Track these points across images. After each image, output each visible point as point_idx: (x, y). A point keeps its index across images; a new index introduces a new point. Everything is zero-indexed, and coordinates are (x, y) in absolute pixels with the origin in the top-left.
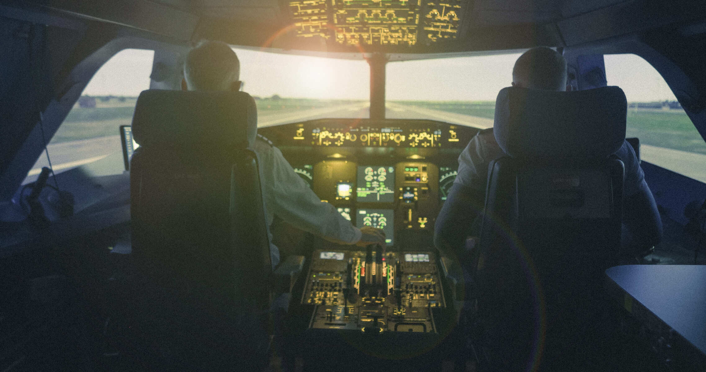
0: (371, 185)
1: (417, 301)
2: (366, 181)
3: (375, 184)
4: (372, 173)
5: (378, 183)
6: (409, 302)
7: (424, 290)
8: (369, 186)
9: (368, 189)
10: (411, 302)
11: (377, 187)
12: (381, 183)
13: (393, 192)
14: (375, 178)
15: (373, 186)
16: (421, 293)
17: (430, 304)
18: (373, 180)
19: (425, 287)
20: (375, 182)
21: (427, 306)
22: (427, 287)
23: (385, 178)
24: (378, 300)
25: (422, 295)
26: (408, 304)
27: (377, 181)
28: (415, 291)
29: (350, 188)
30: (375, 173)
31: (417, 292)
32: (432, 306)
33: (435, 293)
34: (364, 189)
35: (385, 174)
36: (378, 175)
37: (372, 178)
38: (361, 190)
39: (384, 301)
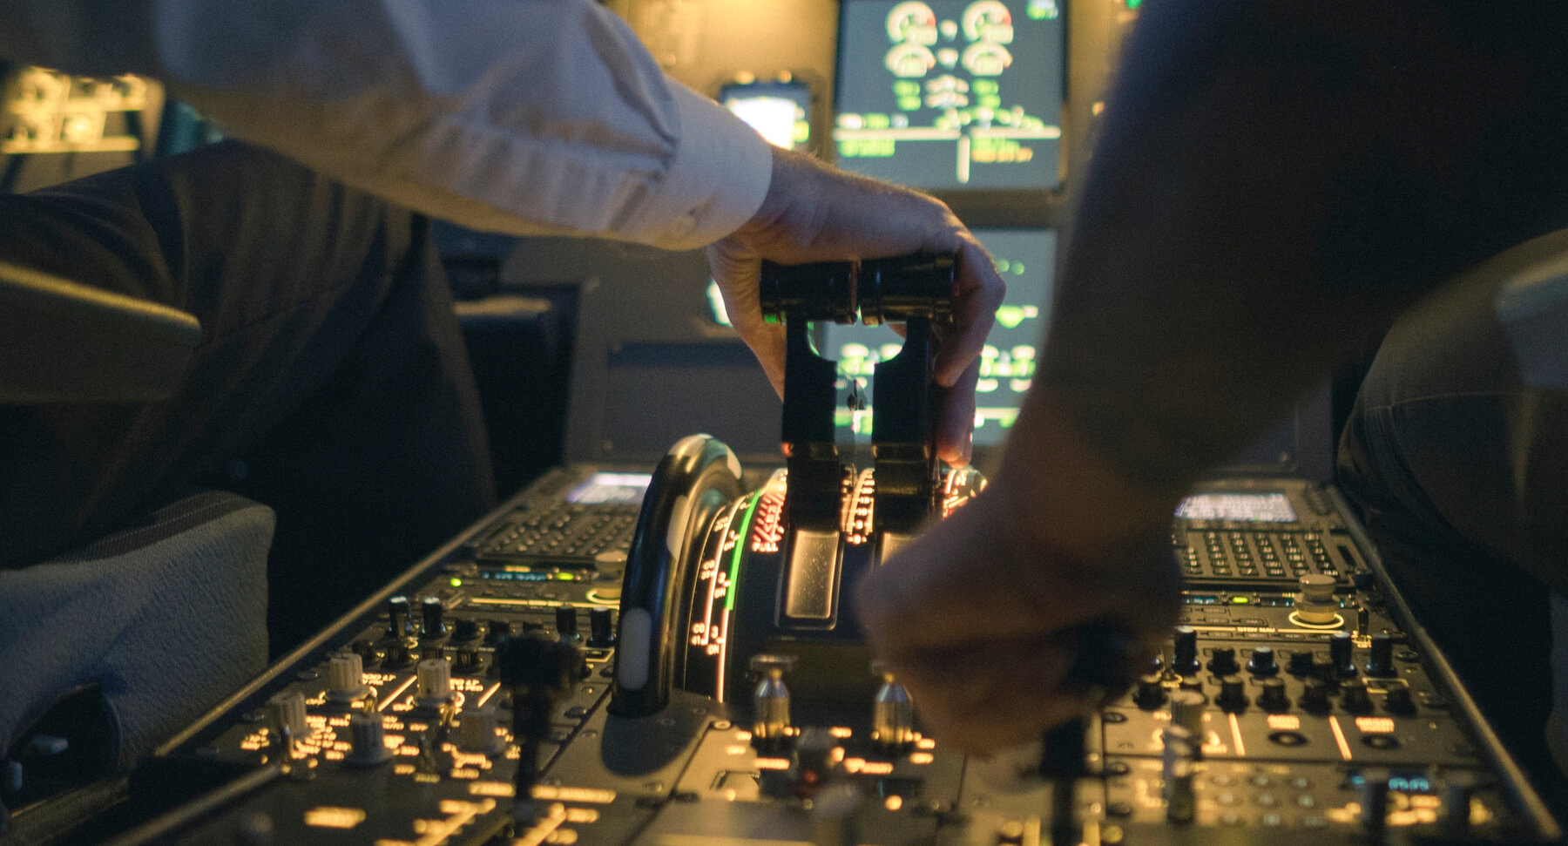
0: (923, 94)
1: (1240, 769)
2: (891, 78)
3: (946, 91)
4: (932, 37)
5: (963, 86)
6: (1166, 774)
7: (1294, 688)
8: (911, 102)
9: (901, 121)
10: (1181, 769)
11: (959, 109)
12: (982, 88)
13: (1053, 133)
14: (949, 57)
15: (935, 102)
16: (1275, 702)
17: (1379, 802)
18: (937, 71)
19: (1301, 665)
20: (948, 82)
21: (1348, 814)
22: (1322, 658)
23: (1006, 59)
24: (876, 751)
25: (1285, 722)
26: (1151, 793)
27: (960, 72)
28: (1213, 690)
29: (797, 121)
30: (950, 29)
31: (1232, 702)
32: (1399, 818)
33: (1399, 706)
34: (878, 121)
35: (1007, 34)
36: (961, 43)
37: (929, 60)
38: (866, 128)
39: (920, 759)
